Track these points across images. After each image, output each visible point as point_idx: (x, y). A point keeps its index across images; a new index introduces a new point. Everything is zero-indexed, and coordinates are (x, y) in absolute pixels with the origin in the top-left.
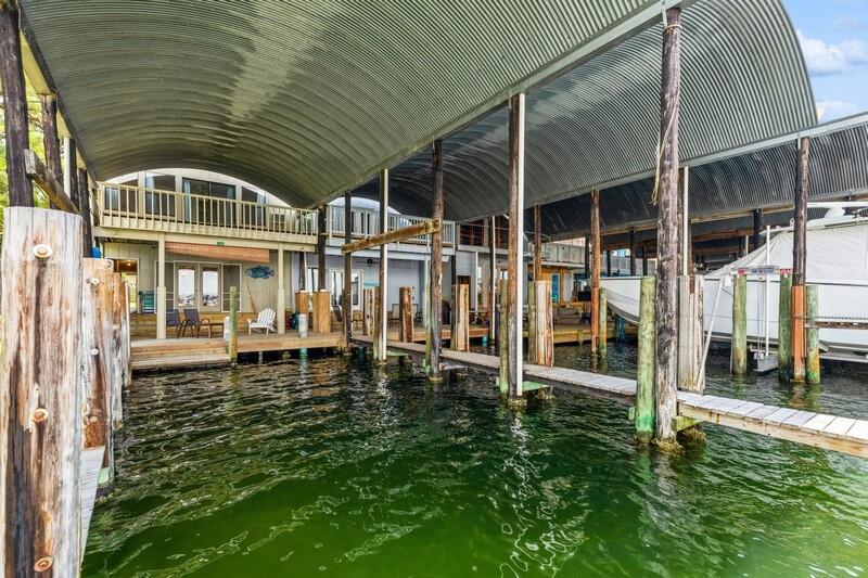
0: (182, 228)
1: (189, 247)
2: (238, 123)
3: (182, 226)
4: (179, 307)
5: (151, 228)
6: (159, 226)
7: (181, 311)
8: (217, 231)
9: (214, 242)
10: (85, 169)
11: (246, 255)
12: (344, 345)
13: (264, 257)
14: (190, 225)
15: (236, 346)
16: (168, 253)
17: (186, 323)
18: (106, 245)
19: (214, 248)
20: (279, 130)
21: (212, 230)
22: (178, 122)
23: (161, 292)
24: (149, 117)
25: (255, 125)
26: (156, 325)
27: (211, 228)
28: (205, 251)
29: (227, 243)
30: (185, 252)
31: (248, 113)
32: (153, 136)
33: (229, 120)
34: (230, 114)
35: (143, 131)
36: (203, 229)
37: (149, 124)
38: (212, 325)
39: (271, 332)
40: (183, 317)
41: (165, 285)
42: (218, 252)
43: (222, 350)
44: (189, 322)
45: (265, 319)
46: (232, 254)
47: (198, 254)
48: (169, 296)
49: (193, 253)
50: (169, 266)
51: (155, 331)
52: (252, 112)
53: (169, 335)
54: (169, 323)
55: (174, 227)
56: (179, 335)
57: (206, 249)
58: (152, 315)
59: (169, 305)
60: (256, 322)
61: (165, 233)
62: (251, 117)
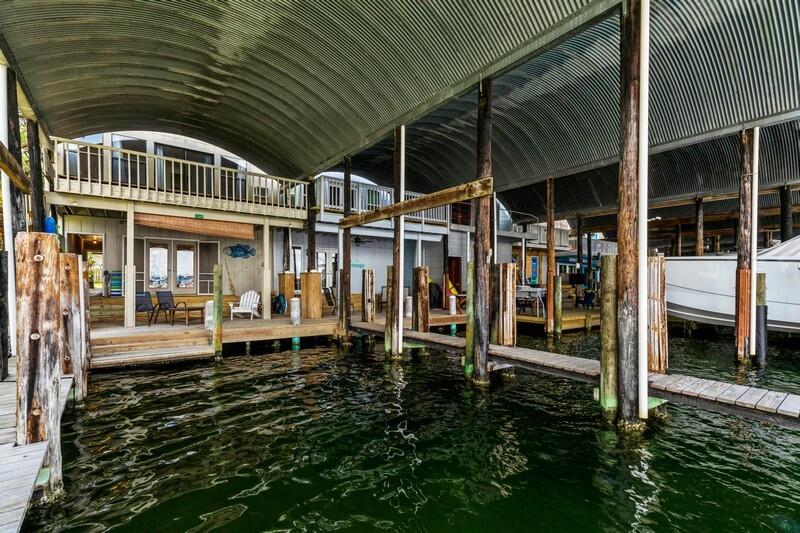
0: (155, 196)
1: (163, 220)
2: (226, 67)
3: (154, 194)
4: (150, 288)
5: (117, 195)
6: (127, 193)
7: (153, 293)
8: (195, 201)
9: (192, 214)
10: (35, 119)
11: (227, 230)
12: (343, 333)
13: (248, 232)
14: (165, 193)
15: (221, 336)
16: (138, 226)
17: (158, 308)
18: (67, 218)
19: (192, 222)
20: (274, 77)
21: (190, 200)
22: (150, 62)
23: (130, 271)
24: (114, 50)
25: (245, 69)
26: (123, 309)
27: (188, 197)
28: (181, 225)
29: (207, 215)
30: (158, 226)
31: (239, 51)
32: (120, 82)
33: (213, 62)
34: (216, 52)
35: (108, 72)
36: (180, 199)
37: (114, 61)
38: (190, 309)
39: (255, 317)
40: (155, 301)
41: (135, 264)
42: (197, 226)
43: (204, 340)
44: (163, 306)
45: (248, 302)
46: (212, 228)
47: (173, 227)
48: (139, 276)
49: (168, 227)
50: (138, 243)
51: (123, 317)
52: (244, 49)
53: (139, 322)
54: (138, 308)
55: (145, 195)
56: (151, 321)
57: (182, 223)
58: (120, 297)
59: (139, 286)
60: (238, 305)
61: (135, 202)
62: (242, 58)
